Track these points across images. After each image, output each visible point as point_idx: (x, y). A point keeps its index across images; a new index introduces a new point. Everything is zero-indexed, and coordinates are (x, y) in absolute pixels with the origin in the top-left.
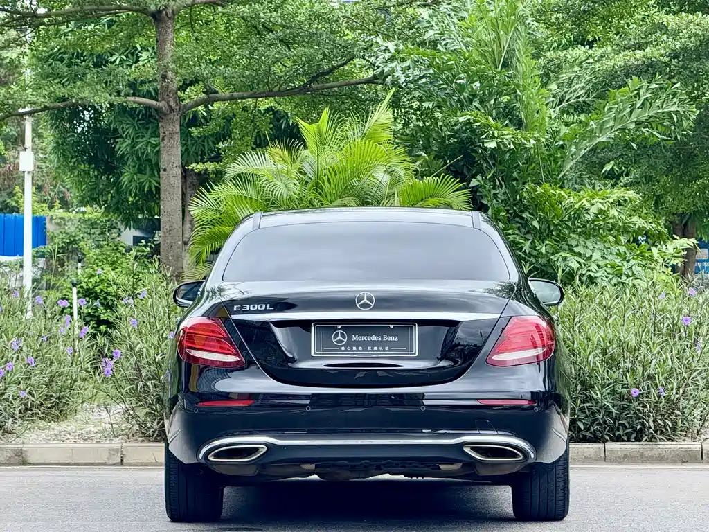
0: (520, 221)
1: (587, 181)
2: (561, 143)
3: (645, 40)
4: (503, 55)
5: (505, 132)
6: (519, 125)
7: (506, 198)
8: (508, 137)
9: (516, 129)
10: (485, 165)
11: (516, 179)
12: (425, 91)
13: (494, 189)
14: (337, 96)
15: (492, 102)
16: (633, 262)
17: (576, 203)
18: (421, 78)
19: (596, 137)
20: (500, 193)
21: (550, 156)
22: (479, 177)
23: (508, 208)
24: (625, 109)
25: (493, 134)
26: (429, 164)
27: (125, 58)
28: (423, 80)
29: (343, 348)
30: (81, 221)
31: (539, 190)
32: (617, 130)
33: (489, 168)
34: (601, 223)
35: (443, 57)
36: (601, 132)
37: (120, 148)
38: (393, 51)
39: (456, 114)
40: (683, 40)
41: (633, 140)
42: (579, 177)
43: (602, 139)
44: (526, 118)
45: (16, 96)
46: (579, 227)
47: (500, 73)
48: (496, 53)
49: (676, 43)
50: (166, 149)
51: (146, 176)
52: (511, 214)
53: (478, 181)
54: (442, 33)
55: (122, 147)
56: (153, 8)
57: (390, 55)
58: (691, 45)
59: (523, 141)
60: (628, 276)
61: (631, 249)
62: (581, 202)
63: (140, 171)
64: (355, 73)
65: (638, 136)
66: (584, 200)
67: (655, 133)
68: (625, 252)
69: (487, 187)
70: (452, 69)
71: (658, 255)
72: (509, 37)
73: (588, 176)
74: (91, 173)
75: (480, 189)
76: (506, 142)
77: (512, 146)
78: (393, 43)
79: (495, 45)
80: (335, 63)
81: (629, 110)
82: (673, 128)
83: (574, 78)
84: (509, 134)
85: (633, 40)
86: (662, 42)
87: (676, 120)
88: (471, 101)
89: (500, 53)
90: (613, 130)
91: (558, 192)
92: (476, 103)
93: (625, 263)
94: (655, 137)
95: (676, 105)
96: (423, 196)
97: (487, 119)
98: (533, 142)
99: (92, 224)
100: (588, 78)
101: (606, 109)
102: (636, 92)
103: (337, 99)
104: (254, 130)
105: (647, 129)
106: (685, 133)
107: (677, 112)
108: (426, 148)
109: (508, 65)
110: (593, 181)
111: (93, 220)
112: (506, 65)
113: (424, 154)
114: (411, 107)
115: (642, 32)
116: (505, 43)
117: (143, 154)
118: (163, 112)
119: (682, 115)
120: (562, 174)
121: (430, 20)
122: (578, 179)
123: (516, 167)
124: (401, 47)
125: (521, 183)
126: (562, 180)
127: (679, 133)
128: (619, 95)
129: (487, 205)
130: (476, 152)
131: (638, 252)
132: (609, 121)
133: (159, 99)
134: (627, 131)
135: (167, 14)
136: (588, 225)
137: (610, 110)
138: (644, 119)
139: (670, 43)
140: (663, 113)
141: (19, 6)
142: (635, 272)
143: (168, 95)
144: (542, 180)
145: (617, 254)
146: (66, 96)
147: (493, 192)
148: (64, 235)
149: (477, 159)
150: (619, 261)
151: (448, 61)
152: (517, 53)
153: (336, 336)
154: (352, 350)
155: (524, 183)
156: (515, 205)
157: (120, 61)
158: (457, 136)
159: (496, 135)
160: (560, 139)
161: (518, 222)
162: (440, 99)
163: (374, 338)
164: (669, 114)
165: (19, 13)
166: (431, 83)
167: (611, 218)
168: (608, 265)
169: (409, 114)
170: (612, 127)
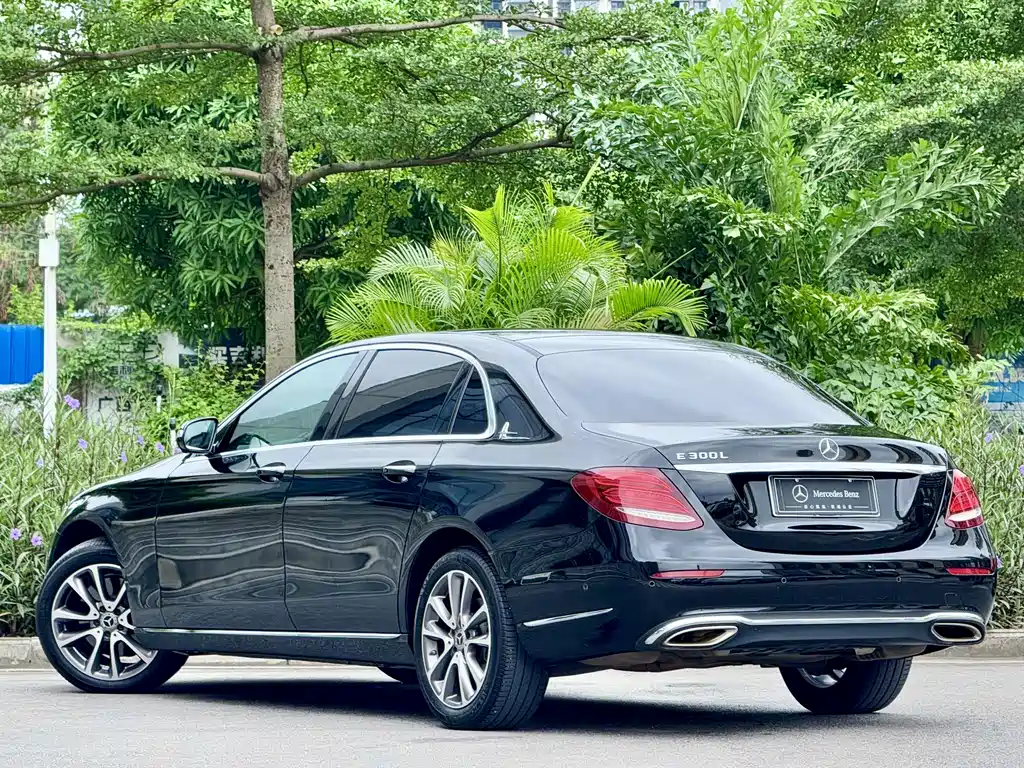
0: (768, 335)
1: (858, 282)
2: (823, 228)
3: (930, 90)
4: (743, 109)
5: (749, 216)
6: (766, 205)
7: (750, 304)
8: (754, 222)
9: (765, 211)
10: (721, 260)
11: (762, 279)
12: (639, 160)
13: (733, 292)
14: (506, 165)
15: (729, 174)
16: (927, 390)
17: (849, 312)
18: (632, 142)
19: (869, 220)
20: (742, 297)
21: (809, 246)
22: (714, 277)
23: (753, 318)
24: (909, 181)
25: (735, 219)
26: (645, 259)
27: (189, 109)
28: (636, 145)
29: (806, 507)
30: (106, 333)
31: (797, 294)
32: (898, 211)
33: (726, 264)
34: (878, 337)
35: (664, 114)
36: (876, 213)
37: (179, 233)
38: (596, 106)
39: (681, 190)
40: (982, 91)
41: (920, 225)
42: (847, 276)
43: (879, 223)
44: (775, 196)
45: (74, 166)
46: (849, 344)
47: (739, 134)
48: (733, 109)
49: (973, 95)
50: (274, 239)
51: (217, 273)
52: (757, 326)
53: (713, 282)
54: (659, 82)
55: (183, 232)
56: (256, 45)
57: (593, 111)
58: (993, 97)
59: (776, 227)
60: (921, 410)
61: (922, 372)
62: (855, 311)
63: (208, 265)
64: (526, 133)
65: (926, 220)
66: (860, 308)
67: (950, 215)
68: (914, 377)
69: (725, 289)
70: (675, 130)
71: (959, 381)
72: (751, 86)
73: (859, 274)
74: (137, 267)
75: (715, 293)
76: (752, 228)
77: (761, 235)
78: (596, 96)
79: (732, 97)
80: (504, 120)
81: (915, 184)
82: (974, 208)
83: (836, 141)
84: (755, 218)
85: (913, 90)
86: (953, 93)
87: (978, 197)
88: (701, 173)
89: (739, 108)
90: (894, 211)
91: (823, 297)
92: (707, 175)
93: (916, 392)
94: (949, 221)
95: (978, 178)
96: (643, 305)
97: (726, 198)
98: (788, 227)
99: (121, 338)
100: (855, 141)
101: (883, 184)
102: (924, 160)
103: (505, 169)
104: (386, 211)
105: (939, 210)
106: (991, 214)
107: (979, 187)
108: (640, 237)
109: (749, 123)
110: (866, 281)
111: (123, 333)
112: (746, 124)
113: (637, 246)
114: (607, 180)
115: (925, 80)
116: (745, 95)
117: (212, 241)
118: (267, 188)
119: (987, 191)
120: (825, 271)
121: (643, 62)
122: (845, 278)
123: (762, 262)
124: (607, 102)
125: (769, 283)
126: (824, 280)
127: (982, 214)
128: (901, 163)
129: (725, 315)
130: (708, 243)
131: (932, 376)
132: (887, 199)
133: (263, 170)
134: (912, 213)
135: (273, 54)
136: (862, 341)
137: (889, 184)
138: (934, 196)
139: (964, 95)
140: (960, 188)
141: (74, 44)
142: (930, 404)
143: (275, 165)
144: (799, 280)
145: (903, 380)
146: (140, 167)
147: (733, 296)
148: (82, 354)
149: (710, 252)
150: (908, 388)
151: (670, 119)
152: (760, 107)
153: (796, 491)
154: (815, 509)
155: (774, 284)
156: (763, 313)
157: (182, 112)
158: (683, 220)
159: (739, 220)
160: (822, 223)
161: (766, 337)
162: (659, 171)
163: (836, 494)
164: (969, 189)
165: (74, 53)
166: (647, 149)
167: (892, 331)
168: (894, 396)
169: (603, 189)
170: (892, 207)
